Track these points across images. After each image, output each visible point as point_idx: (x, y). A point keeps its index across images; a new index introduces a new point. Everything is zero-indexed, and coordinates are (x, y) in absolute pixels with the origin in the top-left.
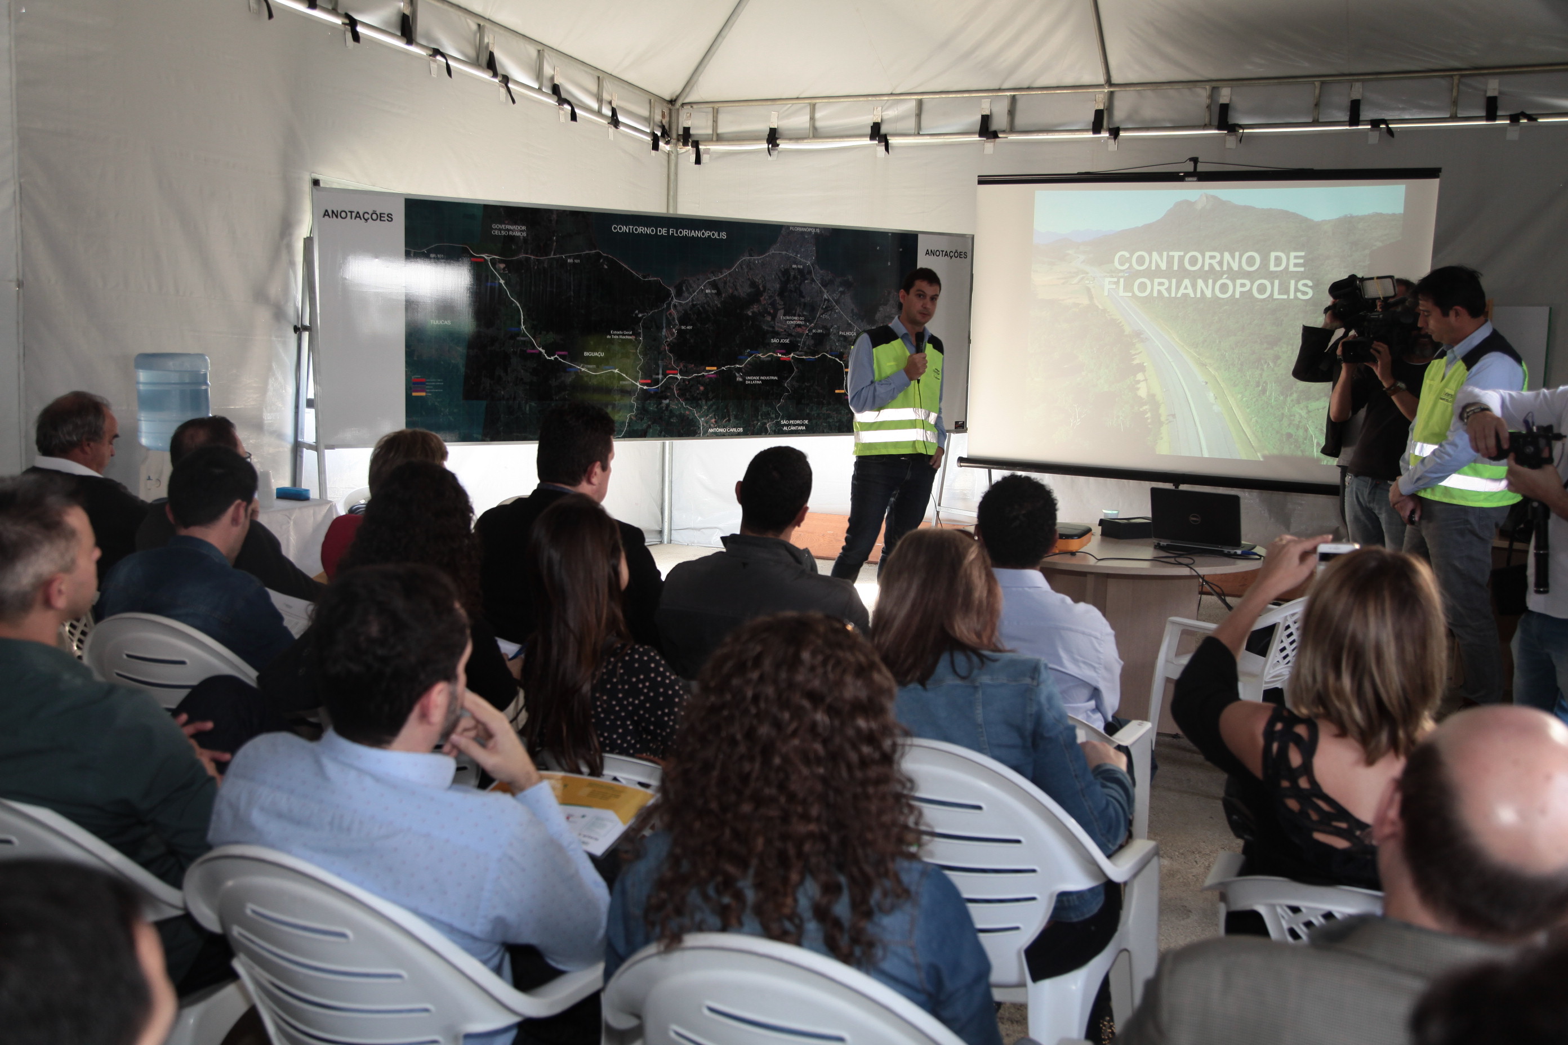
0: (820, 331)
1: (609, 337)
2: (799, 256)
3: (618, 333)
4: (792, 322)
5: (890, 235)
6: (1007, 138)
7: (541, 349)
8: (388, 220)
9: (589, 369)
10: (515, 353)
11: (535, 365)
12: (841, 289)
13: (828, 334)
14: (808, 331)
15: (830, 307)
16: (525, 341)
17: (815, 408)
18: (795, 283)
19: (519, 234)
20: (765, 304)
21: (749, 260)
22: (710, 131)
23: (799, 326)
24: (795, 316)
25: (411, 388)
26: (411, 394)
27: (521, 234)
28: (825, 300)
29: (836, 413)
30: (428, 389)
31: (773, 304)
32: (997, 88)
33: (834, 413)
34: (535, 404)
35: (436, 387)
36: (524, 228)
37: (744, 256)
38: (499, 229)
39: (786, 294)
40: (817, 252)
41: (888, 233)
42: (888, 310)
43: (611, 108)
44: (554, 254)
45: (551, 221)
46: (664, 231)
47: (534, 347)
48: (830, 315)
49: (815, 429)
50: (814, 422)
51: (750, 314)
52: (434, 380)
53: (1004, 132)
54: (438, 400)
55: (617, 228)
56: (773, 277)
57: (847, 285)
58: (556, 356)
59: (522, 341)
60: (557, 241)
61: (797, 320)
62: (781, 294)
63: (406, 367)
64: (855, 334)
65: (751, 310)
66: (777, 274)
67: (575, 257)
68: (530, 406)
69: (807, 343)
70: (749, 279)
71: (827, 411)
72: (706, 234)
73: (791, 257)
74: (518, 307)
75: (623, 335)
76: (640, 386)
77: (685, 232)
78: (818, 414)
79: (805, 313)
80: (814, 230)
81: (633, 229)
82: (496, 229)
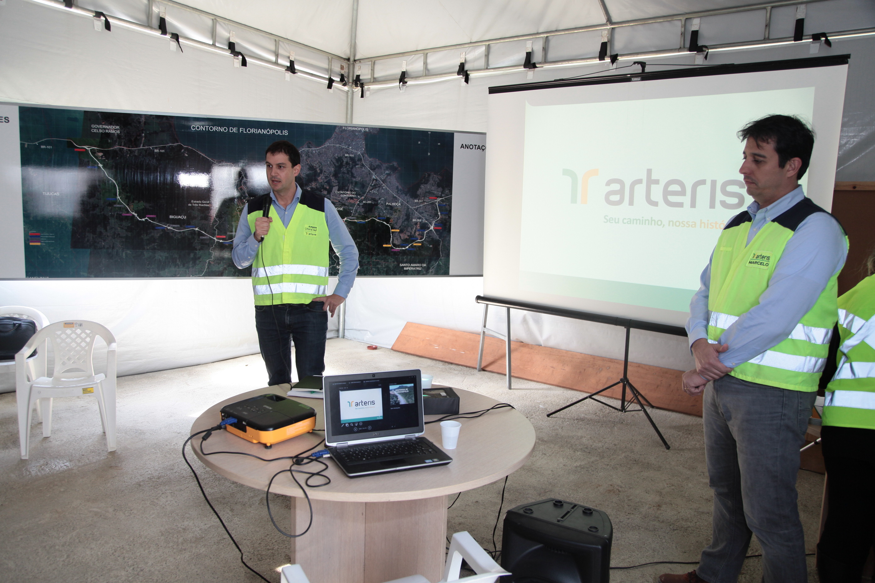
0: (369, 202)
1: (190, 205)
2: (350, 147)
3: (198, 202)
4: (345, 195)
5: (429, 133)
6: (542, 67)
7: (134, 213)
8: (5, 121)
9: (174, 228)
10: (112, 216)
11: (129, 225)
12: (387, 172)
13: (377, 204)
14: (359, 202)
15: (378, 185)
16: (120, 207)
17: (365, 258)
18: (348, 167)
19: (114, 132)
20: (321, 182)
21: (308, 151)
22: (369, 77)
23: (352, 198)
24: (347, 191)
25: (28, 240)
26: (29, 244)
27: (116, 132)
28: (374, 180)
29: (384, 261)
30: (42, 240)
31: (329, 183)
32: (536, 32)
33: (382, 261)
34: (130, 251)
35: (49, 239)
36: (118, 127)
37: (303, 148)
38: (98, 128)
39: (340, 175)
40: (366, 145)
41: (427, 132)
42: (428, 187)
43: (289, 61)
44: (143, 146)
45: (140, 122)
46: (235, 130)
47: (128, 212)
48: (378, 191)
49: (366, 272)
50: (365, 267)
51: (309, 189)
52: (47, 234)
53: (540, 63)
54: (51, 248)
55: (195, 128)
56: (329, 162)
57: (393, 169)
58: (147, 218)
59: (118, 207)
60: (145, 137)
61: (350, 194)
62: (336, 175)
63: (24, 225)
64: (400, 204)
65: (310, 187)
66: (332, 160)
67: (161, 148)
68: (126, 253)
69: (358, 211)
70: (308, 164)
71: (376, 260)
72: (271, 132)
73: (344, 148)
74: (114, 183)
75: (202, 203)
76: (216, 240)
77: (252, 131)
78: (369, 262)
79: (356, 189)
80: (364, 129)
81: (208, 128)
82: (95, 128)
